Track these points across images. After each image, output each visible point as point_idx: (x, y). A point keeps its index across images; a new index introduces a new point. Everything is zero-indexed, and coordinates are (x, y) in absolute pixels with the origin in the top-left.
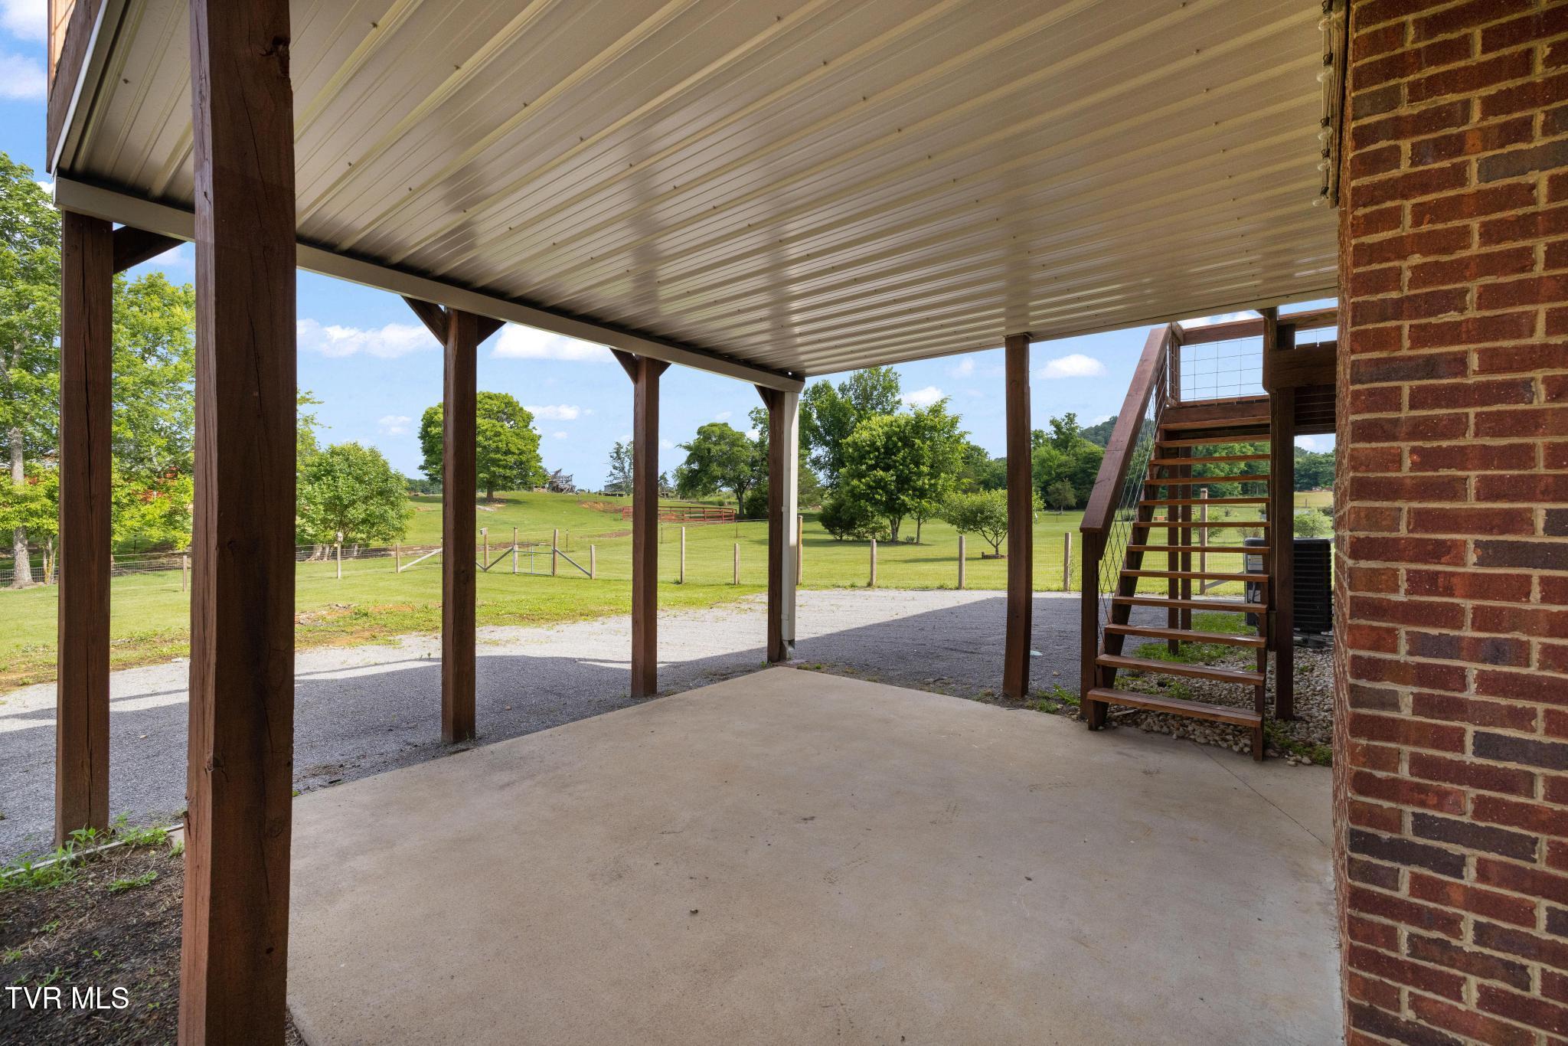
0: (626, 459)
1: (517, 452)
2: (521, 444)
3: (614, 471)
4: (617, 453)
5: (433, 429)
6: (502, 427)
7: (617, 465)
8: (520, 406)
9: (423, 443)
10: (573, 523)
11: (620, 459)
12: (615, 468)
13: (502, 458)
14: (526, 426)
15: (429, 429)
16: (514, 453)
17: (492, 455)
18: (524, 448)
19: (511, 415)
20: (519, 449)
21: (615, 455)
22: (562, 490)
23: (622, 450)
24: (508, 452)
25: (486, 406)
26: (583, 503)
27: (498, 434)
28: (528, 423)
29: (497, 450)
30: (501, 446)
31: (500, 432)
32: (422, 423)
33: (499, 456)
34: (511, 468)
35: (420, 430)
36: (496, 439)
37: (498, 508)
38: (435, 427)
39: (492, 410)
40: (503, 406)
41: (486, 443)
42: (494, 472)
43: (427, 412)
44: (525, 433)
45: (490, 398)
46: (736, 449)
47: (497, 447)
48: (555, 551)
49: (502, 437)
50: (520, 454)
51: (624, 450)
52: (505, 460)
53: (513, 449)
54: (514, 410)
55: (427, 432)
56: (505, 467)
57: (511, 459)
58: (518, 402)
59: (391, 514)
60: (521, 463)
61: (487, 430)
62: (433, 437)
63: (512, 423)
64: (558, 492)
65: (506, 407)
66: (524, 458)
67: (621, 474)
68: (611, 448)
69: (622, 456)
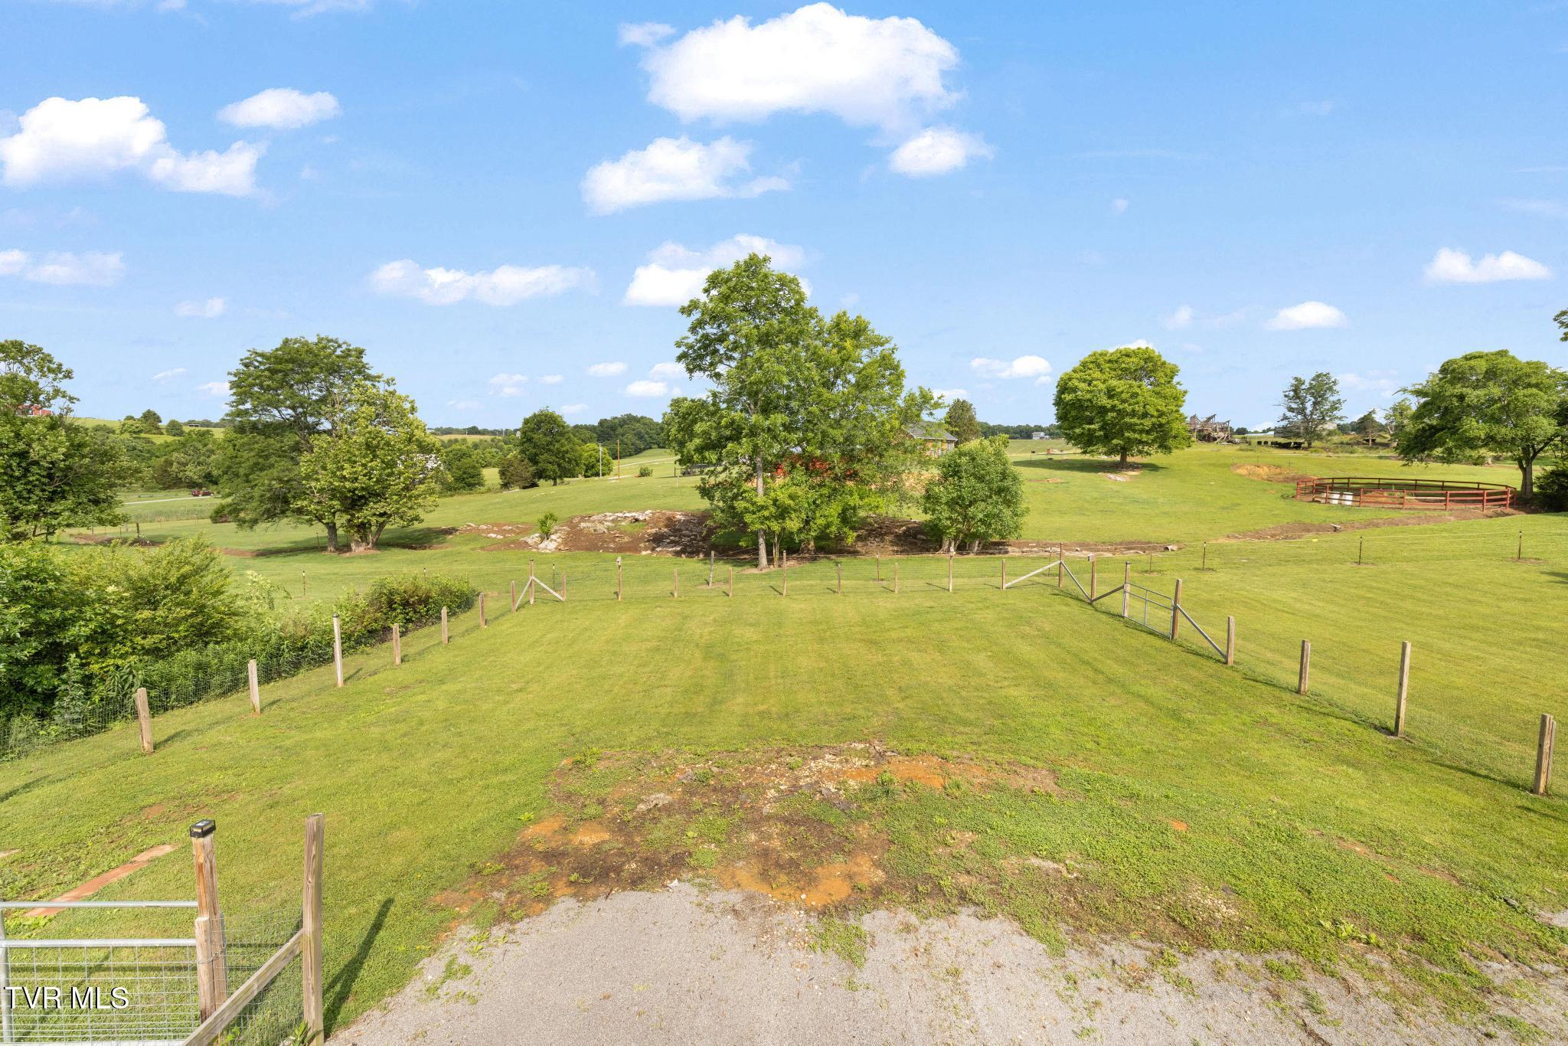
0: (1309, 397)
1: (1155, 414)
2: (1161, 404)
3: (1289, 414)
4: (1295, 391)
5: (1066, 395)
6: (1139, 387)
7: (1294, 406)
8: (1163, 359)
9: (1057, 410)
10: (1220, 503)
11: (1299, 398)
12: (1291, 409)
13: (1138, 422)
14: (1169, 382)
15: (1063, 396)
16: (1152, 416)
17: (1127, 420)
18: (1165, 409)
19: (1151, 371)
20: (1158, 411)
21: (1292, 394)
22: (1215, 439)
23: (1303, 387)
24: (1145, 415)
25: (1123, 365)
26: (1238, 467)
27: (1134, 395)
28: (1172, 378)
29: (1133, 414)
30: (1137, 408)
31: (1137, 394)
32: (1056, 390)
33: (1135, 420)
34: (1148, 432)
35: (1054, 397)
36: (1132, 401)
37: (1131, 476)
38: (1069, 393)
39: (1130, 368)
40: (1142, 363)
41: (1121, 407)
42: (1129, 438)
43: (1062, 379)
44: (1168, 391)
45: (1128, 356)
46: (1520, 392)
47: (1133, 411)
48: (1175, 608)
49: (1140, 398)
50: (1160, 416)
51: (1306, 386)
52: (1141, 424)
53: (1152, 411)
54: (1155, 365)
55: (1061, 398)
56: (1141, 432)
57: (1148, 423)
58: (1160, 356)
59: (1007, 512)
60: (1161, 425)
61: (1122, 392)
62: (1067, 404)
63: (1152, 379)
64: (1209, 441)
65: (1146, 362)
66: (1163, 421)
67: (1300, 417)
68: (1287, 384)
69: (1302, 394)
